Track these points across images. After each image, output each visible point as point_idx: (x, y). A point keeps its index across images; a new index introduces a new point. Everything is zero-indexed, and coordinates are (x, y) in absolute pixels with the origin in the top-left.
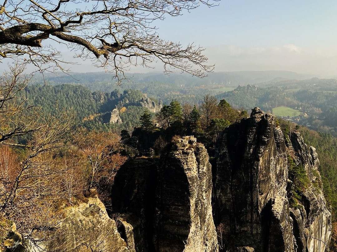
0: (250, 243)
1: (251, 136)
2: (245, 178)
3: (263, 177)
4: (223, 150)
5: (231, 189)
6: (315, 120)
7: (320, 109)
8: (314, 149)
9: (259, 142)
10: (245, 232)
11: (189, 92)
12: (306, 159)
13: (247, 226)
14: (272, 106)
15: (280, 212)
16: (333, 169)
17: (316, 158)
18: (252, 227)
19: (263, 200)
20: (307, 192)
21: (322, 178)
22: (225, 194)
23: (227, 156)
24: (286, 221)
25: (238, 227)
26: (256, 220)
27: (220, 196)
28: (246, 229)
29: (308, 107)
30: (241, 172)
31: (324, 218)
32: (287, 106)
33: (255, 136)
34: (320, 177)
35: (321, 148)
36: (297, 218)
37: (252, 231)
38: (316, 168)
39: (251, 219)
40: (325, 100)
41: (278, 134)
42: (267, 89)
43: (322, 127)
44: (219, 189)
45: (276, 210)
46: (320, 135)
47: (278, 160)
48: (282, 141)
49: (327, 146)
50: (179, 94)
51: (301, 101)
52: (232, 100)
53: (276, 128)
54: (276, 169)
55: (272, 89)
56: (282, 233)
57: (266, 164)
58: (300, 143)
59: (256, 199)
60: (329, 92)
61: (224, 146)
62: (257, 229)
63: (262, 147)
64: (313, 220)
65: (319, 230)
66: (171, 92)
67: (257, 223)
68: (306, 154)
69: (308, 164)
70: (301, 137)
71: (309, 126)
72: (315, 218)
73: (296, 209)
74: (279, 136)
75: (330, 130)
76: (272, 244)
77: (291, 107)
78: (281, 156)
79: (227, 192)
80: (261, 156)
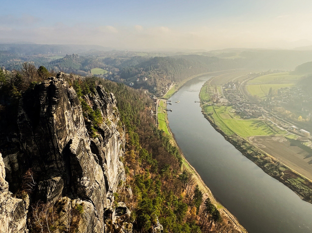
0: (57, 175)
1: (43, 99)
2: (44, 131)
3: (59, 127)
4: (21, 112)
5: (34, 141)
6: (115, 75)
7: (118, 69)
8: (112, 94)
9: (51, 103)
10: (52, 168)
11: (29, 59)
12: (107, 102)
13: (53, 164)
14: (90, 68)
15: (76, 149)
16: (126, 103)
17: (114, 99)
18: (57, 163)
19: (63, 143)
20: (102, 126)
21: (119, 110)
22: (31, 145)
23: (26, 117)
24: (83, 152)
25: (46, 166)
26: (59, 158)
27: (27, 147)
28: (53, 166)
29: (111, 68)
30: (40, 127)
31: (115, 138)
32: (99, 68)
33: (46, 98)
34: (118, 110)
35: (118, 92)
36: (96, 144)
37: (58, 166)
38: (115, 105)
39: (56, 158)
40: (120, 63)
41: (71, 93)
42: (86, 57)
43: (119, 80)
44: (25, 143)
45: (73, 148)
46: (118, 85)
47: (74, 112)
48: (75, 98)
49: (122, 91)
50: (20, 61)
51: (107, 64)
52: (63, 65)
53: (69, 88)
54: (73, 118)
55: (90, 57)
56: (79, 162)
57: (61, 118)
58: (103, 92)
59: (56, 144)
60: (122, 58)
61: (21, 109)
62: (61, 164)
63: (53, 106)
64: (108, 141)
65: (113, 144)
66: (13, 59)
67: (61, 160)
68: (107, 98)
69: (109, 104)
70: (103, 88)
71: (113, 79)
72: (109, 140)
73: (95, 138)
74: (72, 94)
75: (124, 81)
76: (74, 171)
77: (102, 68)
78: (76, 108)
79: (32, 143)
80: (54, 113)
